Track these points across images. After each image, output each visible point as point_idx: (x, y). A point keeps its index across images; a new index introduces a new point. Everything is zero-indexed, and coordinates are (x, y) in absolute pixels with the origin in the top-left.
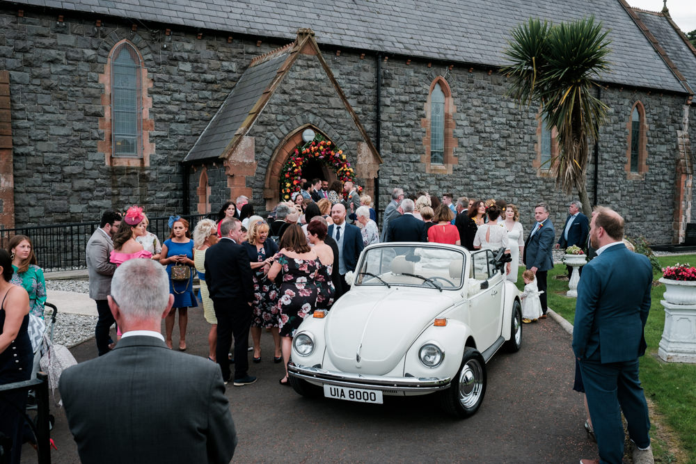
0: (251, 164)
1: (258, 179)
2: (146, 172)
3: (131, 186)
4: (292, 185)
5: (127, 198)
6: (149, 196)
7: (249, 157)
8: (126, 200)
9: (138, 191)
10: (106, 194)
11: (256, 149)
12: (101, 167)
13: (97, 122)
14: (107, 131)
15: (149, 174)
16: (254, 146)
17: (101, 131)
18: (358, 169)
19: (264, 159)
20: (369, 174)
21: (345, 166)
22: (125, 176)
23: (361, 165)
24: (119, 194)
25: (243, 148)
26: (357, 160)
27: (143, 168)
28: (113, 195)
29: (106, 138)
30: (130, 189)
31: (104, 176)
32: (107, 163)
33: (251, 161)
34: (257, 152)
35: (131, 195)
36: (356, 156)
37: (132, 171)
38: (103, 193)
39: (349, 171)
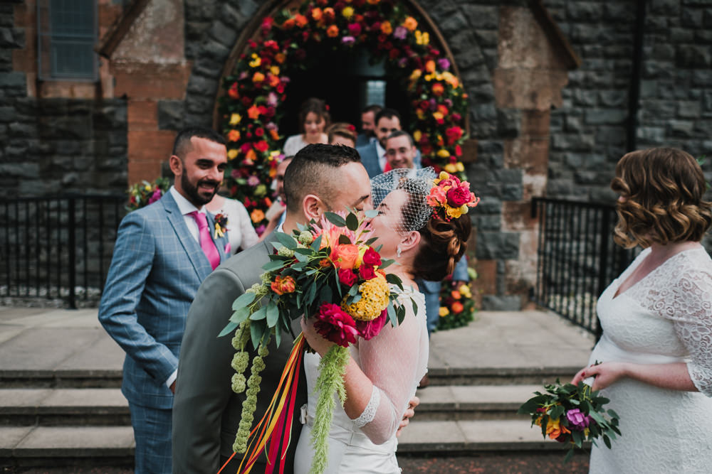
0: (173, 68)
1: (193, 108)
2: (106, 110)
3: (77, 137)
4: (246, 120)
5: (68, 159)
6: (114, 156)
7: (167, 50)
8: (67, 163)
9: (91, 145)
10: (28, 152)
11: (187, 28)
12: (19, 99)
13: (10, 12)
14: (28, 30)
15: (112, 113)
16: (182, 22)
17: (18, 29)
18: (500, 84)
19: (209, 55)
20: (533, 96)
21: (431, 66)
22: (65, 118)
23: (511, 70)
24: (52, 152)
25: (151, 26)
26: (499, 57)
27: (99, 101)
28: (42, 154)
29: (27, 43)
30: (75, 143)
31: (25, 117)
32: (30, 92)
33: (173, 60)
34: (191, 36)
35: (78, 154)
36: (493, 46)
37: (79, 107)
38: (23, 150)
39: (443, 82)
